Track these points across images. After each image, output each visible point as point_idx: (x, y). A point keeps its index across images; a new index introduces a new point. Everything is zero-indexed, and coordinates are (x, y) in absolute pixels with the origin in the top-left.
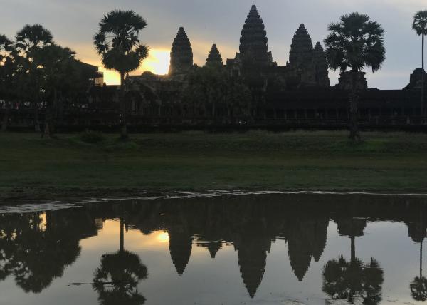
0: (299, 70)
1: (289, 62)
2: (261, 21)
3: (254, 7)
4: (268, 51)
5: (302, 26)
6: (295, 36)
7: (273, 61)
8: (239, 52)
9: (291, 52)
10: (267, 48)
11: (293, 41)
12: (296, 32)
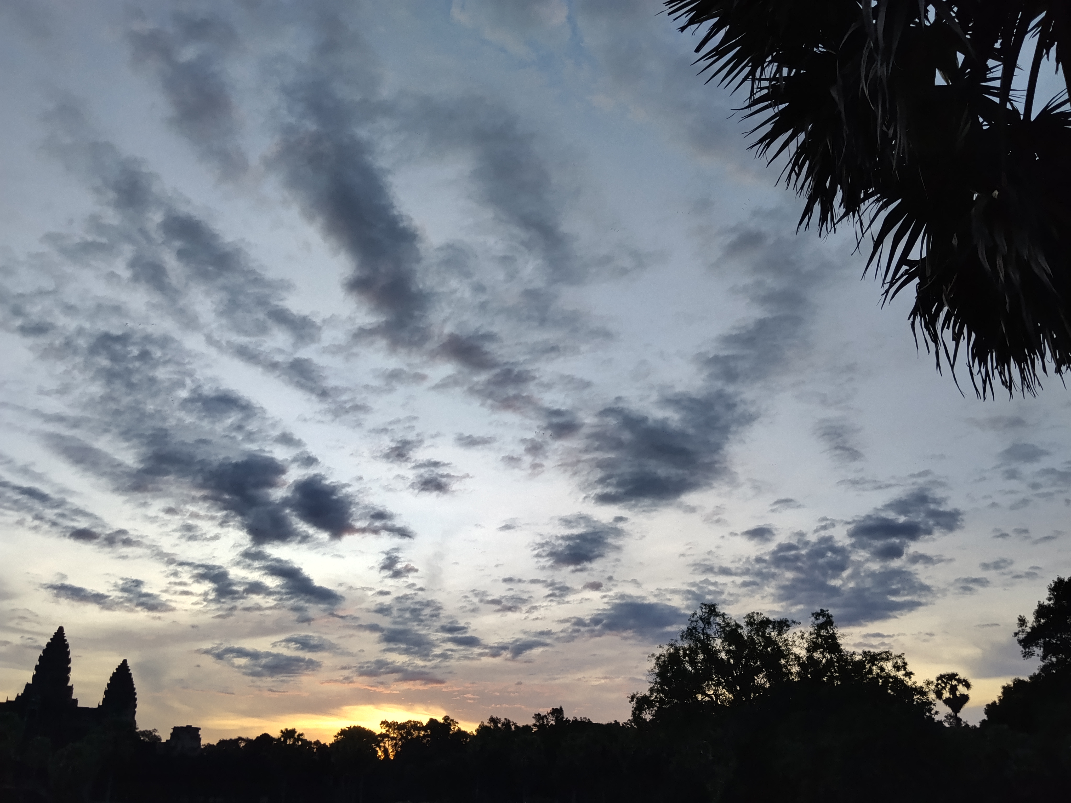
1: (101, 704)
2: (67, 646)
3: (61, 629)
4: (69, 684)
5: (125, 661)
6: (114, 673)
7: (74, 697)
8: (30, 682)
9: (106, 692)
10: (68, 679)
11: (111, 679)
12: (117, 669)
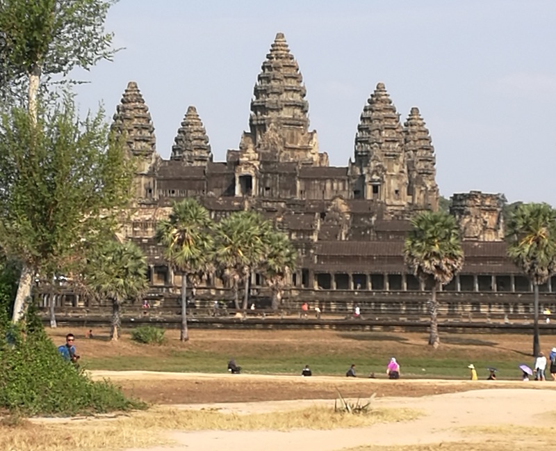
0: (375, 177)
1: (353, 161)
2: (295, 67)
3: (280, 36)
4: (310, 130)
5: (380, 88)
6: (365, 109)
9: (358, 141)
11: (362, 118)
12: (369, 100)
